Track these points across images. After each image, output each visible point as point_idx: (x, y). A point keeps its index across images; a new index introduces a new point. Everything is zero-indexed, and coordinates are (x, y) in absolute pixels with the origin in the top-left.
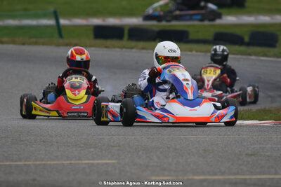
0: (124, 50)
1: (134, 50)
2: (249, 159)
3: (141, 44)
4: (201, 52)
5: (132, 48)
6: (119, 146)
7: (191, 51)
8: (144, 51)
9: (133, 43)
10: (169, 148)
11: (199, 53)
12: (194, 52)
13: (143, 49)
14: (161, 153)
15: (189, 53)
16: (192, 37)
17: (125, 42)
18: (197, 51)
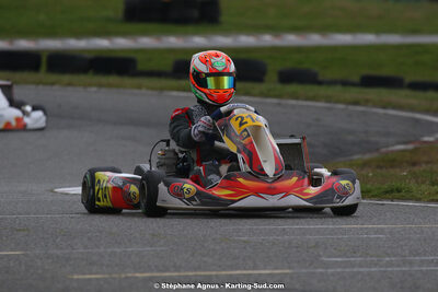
0: (41, 87)
1: (56, 87)
2: (218, 247)
3: (66, 78)
4: (153, 89)
5: (53, 84)
6: (28, 230)
7: (139, 87)
8: (70, 89)
9: (54, 77)
10: (100, 232)
11: (150, 92)
12: (144, 91)
13: (70, 84)
14: (89, 239)
15: (136, 91)
16: (141, 67)
17: (43, 75)
18: (148, 88)
